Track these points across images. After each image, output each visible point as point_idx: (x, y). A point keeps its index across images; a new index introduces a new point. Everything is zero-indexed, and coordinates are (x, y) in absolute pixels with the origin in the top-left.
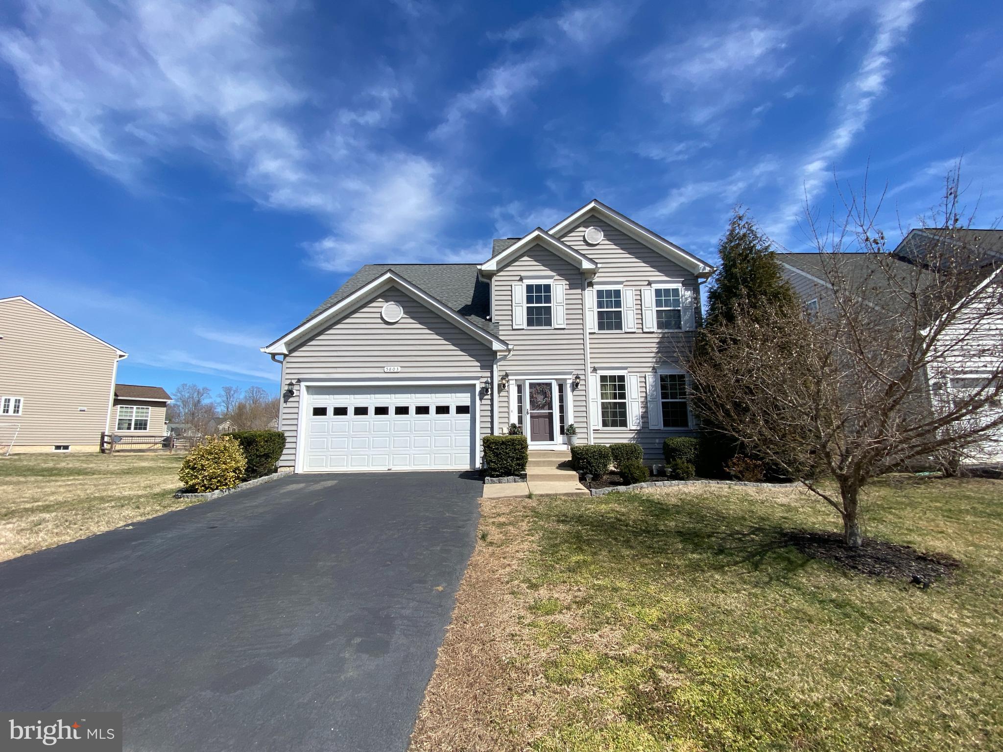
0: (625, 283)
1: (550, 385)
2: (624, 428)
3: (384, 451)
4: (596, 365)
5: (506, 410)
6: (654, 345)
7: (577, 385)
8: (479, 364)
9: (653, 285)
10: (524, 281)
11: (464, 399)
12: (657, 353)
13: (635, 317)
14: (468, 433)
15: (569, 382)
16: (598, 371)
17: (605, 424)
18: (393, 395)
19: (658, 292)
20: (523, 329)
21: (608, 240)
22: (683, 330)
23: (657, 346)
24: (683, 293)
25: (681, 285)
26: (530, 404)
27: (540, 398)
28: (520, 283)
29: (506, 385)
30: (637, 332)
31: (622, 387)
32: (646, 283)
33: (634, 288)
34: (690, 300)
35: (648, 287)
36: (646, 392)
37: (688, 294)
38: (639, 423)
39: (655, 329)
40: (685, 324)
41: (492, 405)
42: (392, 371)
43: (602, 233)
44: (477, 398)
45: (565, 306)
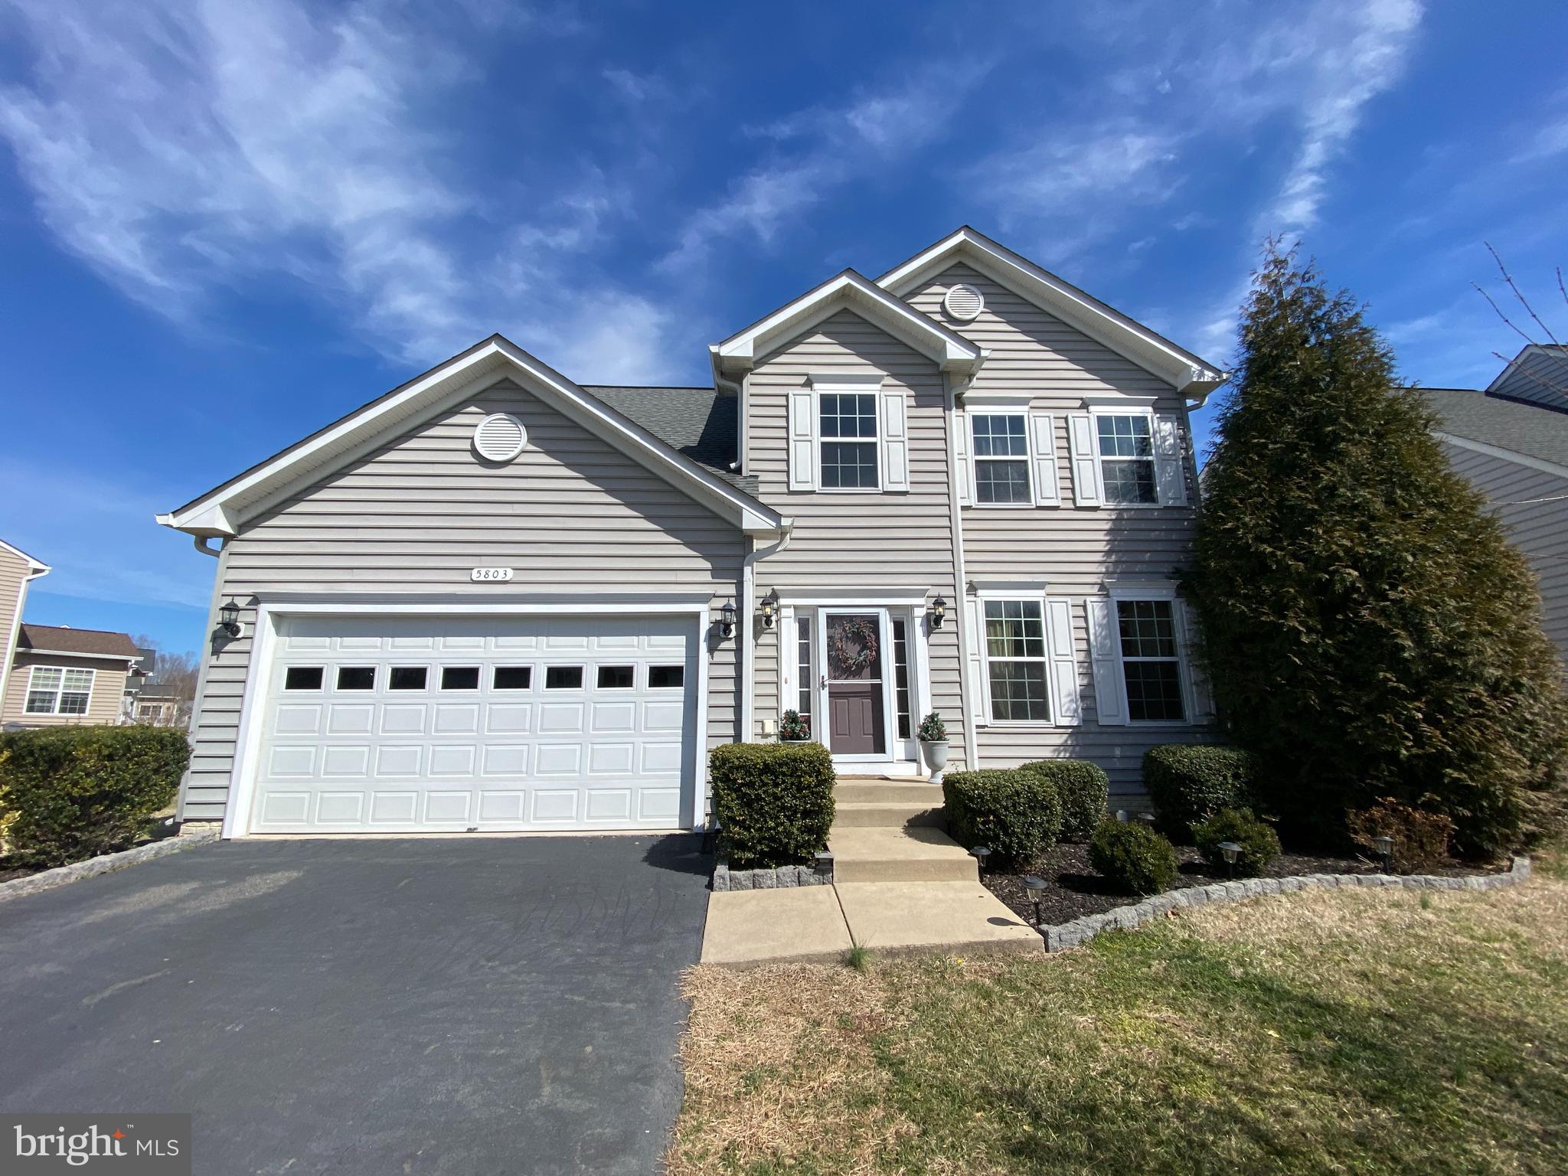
0: (1033, 403)
1: (874, 622)
2: (1041, 722)
3: (459, 780)
4: (976, 578)
5: (772, 677)
6: (1101, 536)
7: (938, 619)
8: (708, 565)
9: (1092, 408)
10: (816, 386)
11: (670, 650)
12: (1108, 553)
13: (1058, 476)
14: (676, 735)
15: (920, 613)
16: (980, 592)
17: (998, 714)
18: (492, 640)
19: (1104, 423)
20: (812, 492)
21: (994, 313)
22: (1161, 504)
23: (1107, 538)
24: (1156, 425)
25: (1150, 409)
26: (830, 664)
27: (852, 651)
28: (807, 391)
29: (774, 618)
30: (1062, 506)
31: (1035, 629)
32: (1078, 403)
33: (1052, 414)
34: (1171, 441)
35: (1083, 412)
36: (1088, 640)
37: (1167, 427)
38: (1076, 711)
39: (1101, 502)
40: (1165, 492)
41: (739, 665)
42: (491, 578)
43: (981, 298)
44: (703, 647)
45: (906, 442)
